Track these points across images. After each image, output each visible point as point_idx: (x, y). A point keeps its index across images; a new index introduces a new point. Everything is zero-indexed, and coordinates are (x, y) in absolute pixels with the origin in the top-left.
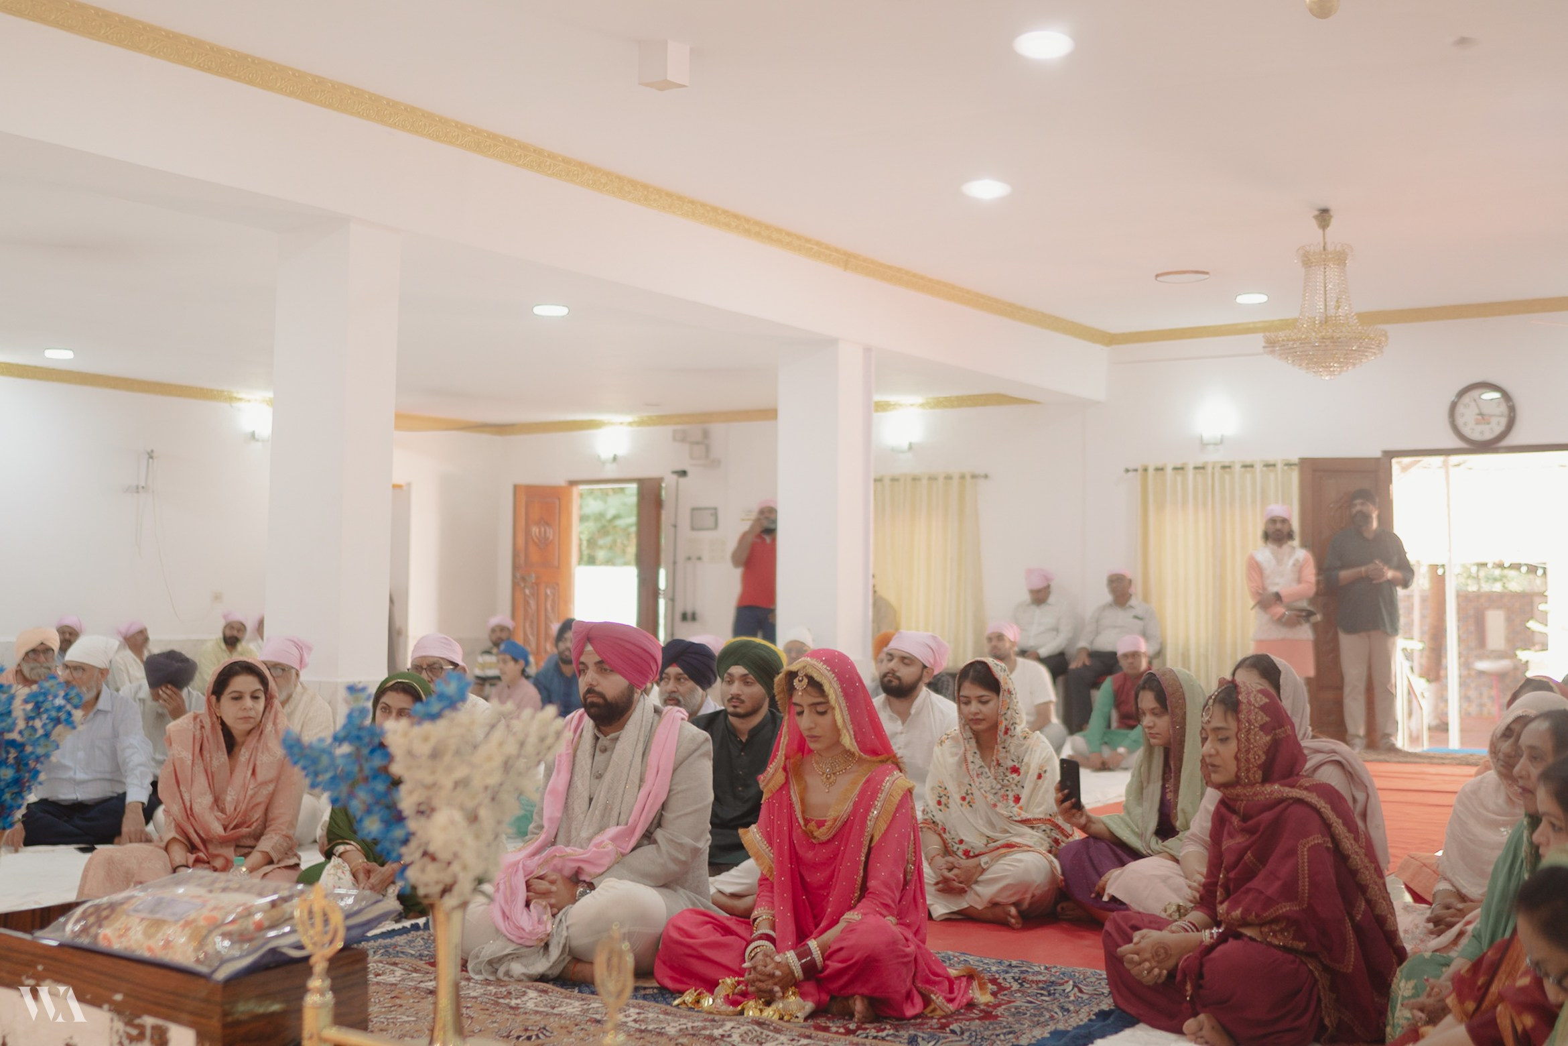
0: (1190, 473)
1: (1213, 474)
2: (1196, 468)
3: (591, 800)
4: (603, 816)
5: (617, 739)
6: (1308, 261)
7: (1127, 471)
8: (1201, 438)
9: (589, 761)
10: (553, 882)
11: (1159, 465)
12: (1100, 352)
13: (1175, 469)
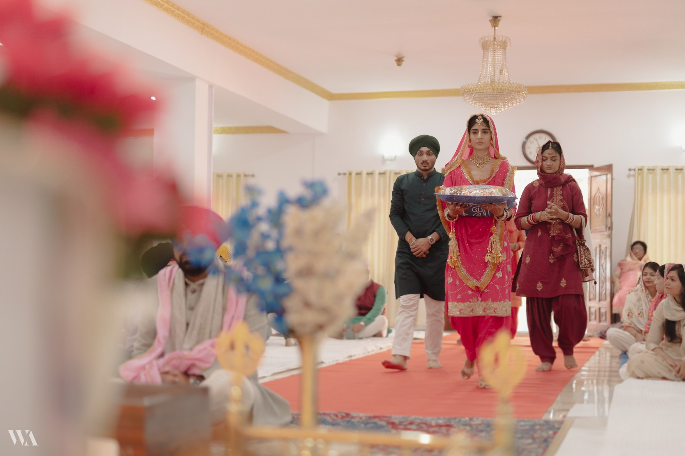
0: (377, 176)
1: (390, 177)
2: (380, 174)
3: (188, 325)
4: (199, 334)
5: (202, 285)
6: (485, 46)
7: (339, 174)
8: (383, 157)
9: (183, 299)
10: (175, 376)
11: (358, 171)
12: (325, 103)
13: (368, 174)
